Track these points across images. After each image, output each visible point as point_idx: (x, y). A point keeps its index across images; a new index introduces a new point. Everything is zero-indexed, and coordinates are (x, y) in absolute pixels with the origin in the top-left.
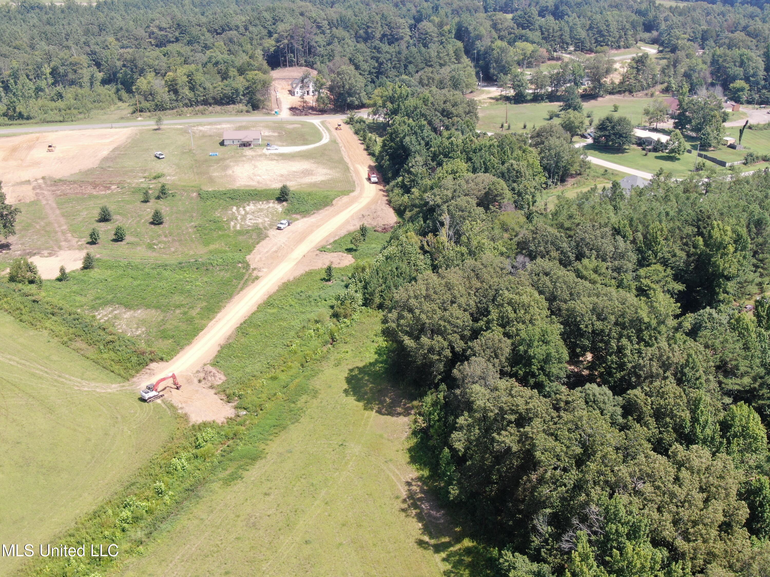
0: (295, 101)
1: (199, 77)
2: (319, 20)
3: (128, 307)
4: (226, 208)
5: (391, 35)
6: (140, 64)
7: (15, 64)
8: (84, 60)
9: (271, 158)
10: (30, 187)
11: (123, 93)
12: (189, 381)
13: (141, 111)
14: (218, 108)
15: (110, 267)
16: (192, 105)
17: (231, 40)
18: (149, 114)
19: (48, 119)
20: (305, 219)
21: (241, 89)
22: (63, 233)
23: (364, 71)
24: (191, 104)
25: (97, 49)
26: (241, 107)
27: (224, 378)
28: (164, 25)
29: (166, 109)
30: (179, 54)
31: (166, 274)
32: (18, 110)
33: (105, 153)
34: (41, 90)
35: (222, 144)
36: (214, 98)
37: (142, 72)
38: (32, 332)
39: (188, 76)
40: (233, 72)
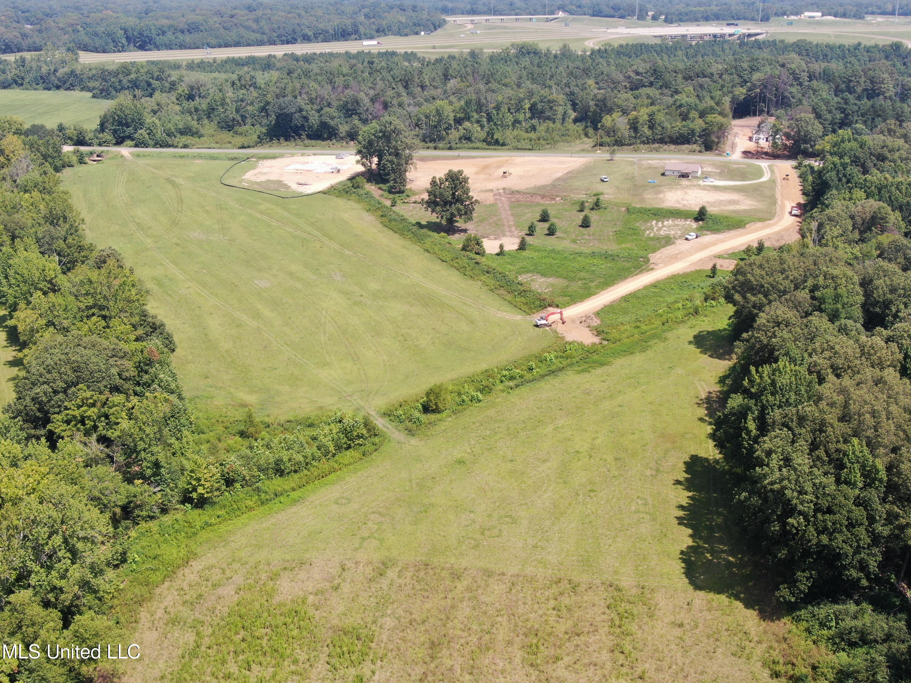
0: (751, 146)
1: (660, 117)
2: (797, 71)
3: (543, 275)
4: (646, 221)
5: (872, 90)
6: (609, 104)
7: (500, 98)
8: (561, 98)
9: (704, 188)
10: (492, 194)
11: (591, 131)
12: (573, 321)
13: (601, 145)
14: (672, 147)
15: (538, 251)
16: (648, 143)
17: (701, 86)
18: (607, 148)
19: (520, 147)
20: (714, 236)
21: (698, 130)
22: (509, 226)
23: (825, 120)
24: (648, 141)
25: (576, 90)
26: (695, 147)
27: (599, 322)
28: (641, 70)
29: (624, 145)
30: (648, 97)
31: (580, 259)
32: (495, 137)
33: (560, 175)
34: (519, 122)
35: (663, 174)
36: (670, 137)
37: (610, 111)
38: (470, 282)
39: (651, 115)
40: (694, 114)
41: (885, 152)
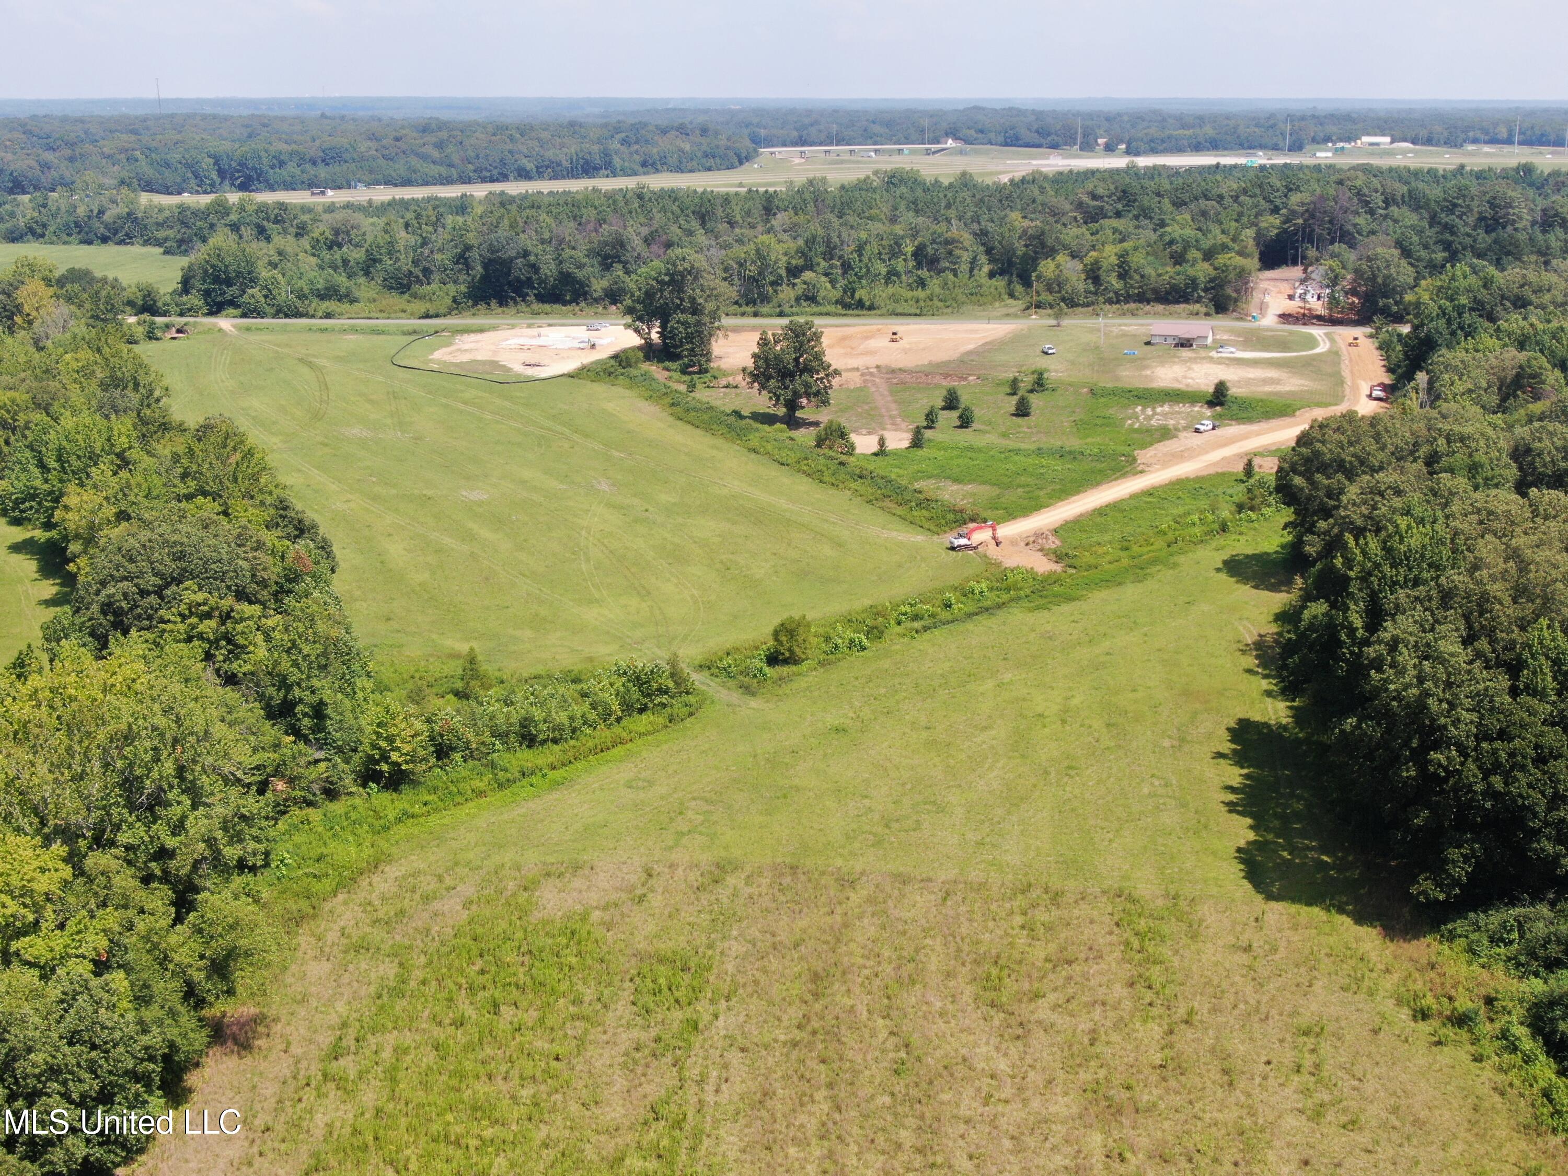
0: (1293, 307)
1: (1138, 259)
2: (1365, 191)
3: (956, 480)
4: (1126, 407)
5: (1493, 218)
6: (1050, 242)
7: (864, 236)
8: (967, 238)
9: (1220, 362)
10: (857, 374)
11: (1019, 288)
12: (1013, 542)
13: (1038, 306)
14: (1160, 308)
15: (945, 449)
16: (1118, 302)
17: (1204, 214)
18: (1049, 311)
19: (899, 310)
20: (1242, 427)
21: (1202, 279)
22: (891, 417)
23: (1419, 260)
24: (1117, 299)
25: (990, 227)
26: (1197, 307)
27: (1058, 542)
28: (1100, 191)
29: (1078, 305)
30: (1115, 231)
31: (1016, 458)
32: (857, 296)
33: (971, 347)
34: (898, 275)
35: (1148, 343)
36: (1155, 291)
37: (1051, 253)
38: (832, 491)
39: (1122, 256)
40: (1193, 254)
41: (1527, 292)
